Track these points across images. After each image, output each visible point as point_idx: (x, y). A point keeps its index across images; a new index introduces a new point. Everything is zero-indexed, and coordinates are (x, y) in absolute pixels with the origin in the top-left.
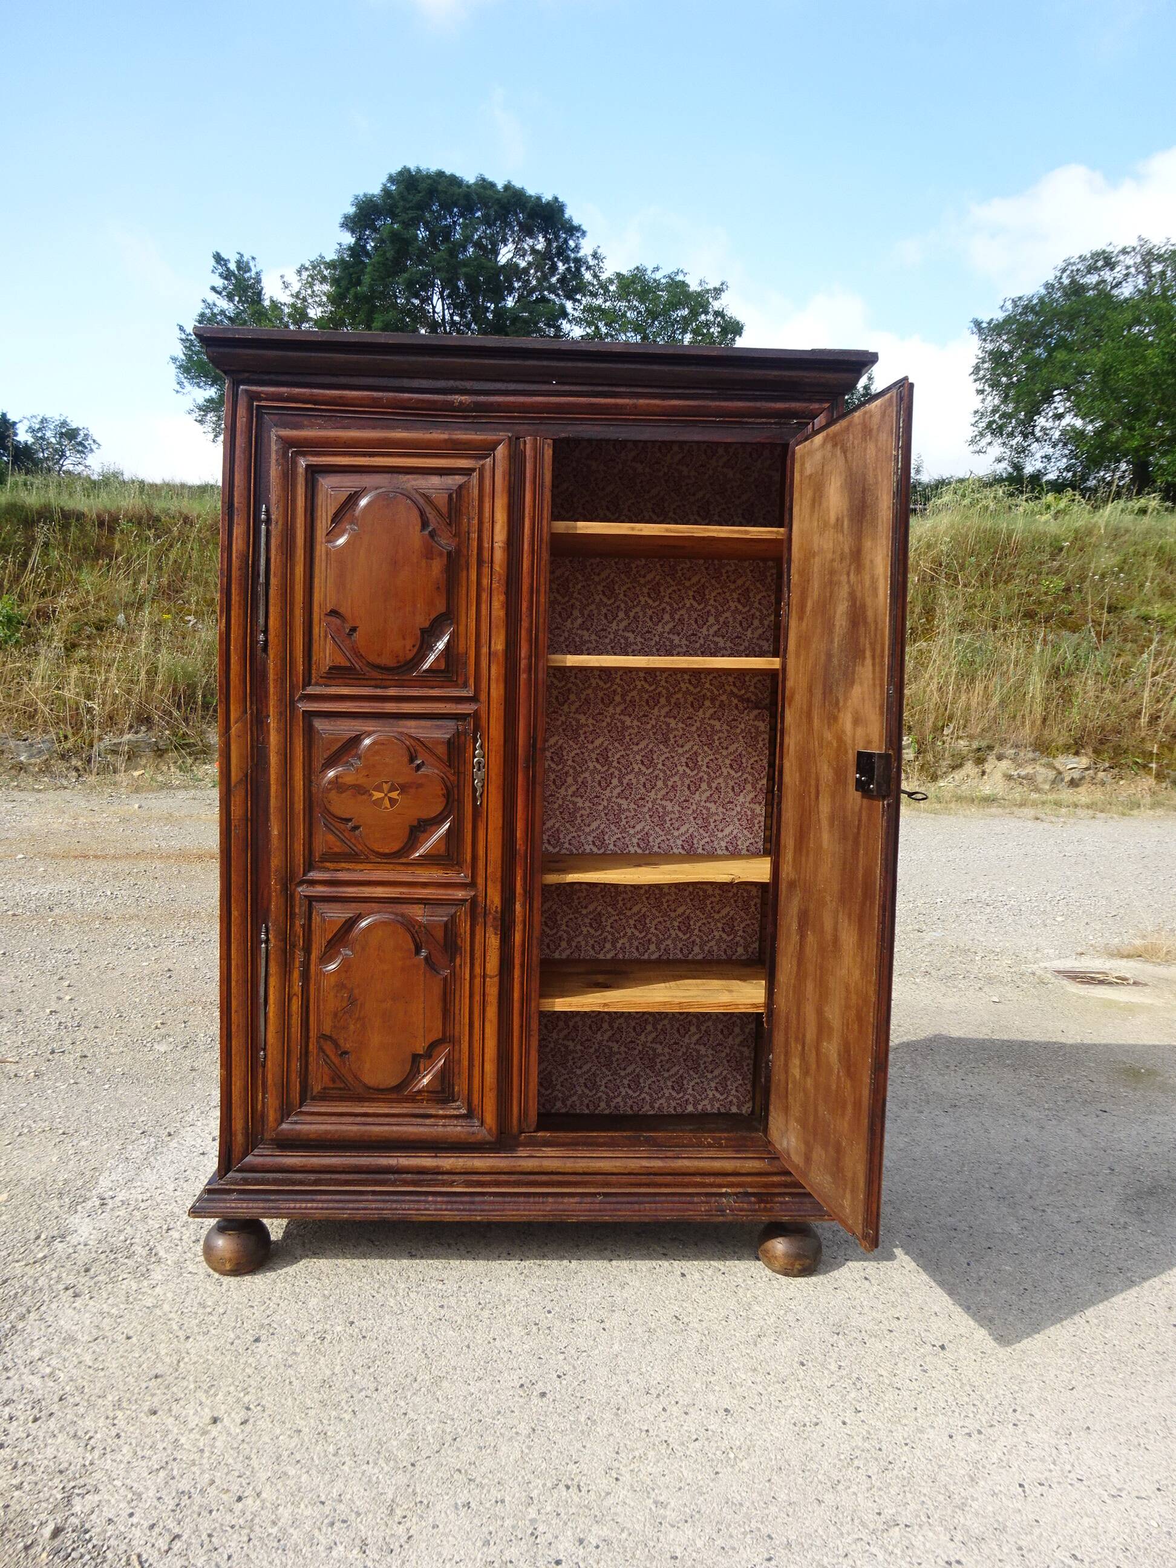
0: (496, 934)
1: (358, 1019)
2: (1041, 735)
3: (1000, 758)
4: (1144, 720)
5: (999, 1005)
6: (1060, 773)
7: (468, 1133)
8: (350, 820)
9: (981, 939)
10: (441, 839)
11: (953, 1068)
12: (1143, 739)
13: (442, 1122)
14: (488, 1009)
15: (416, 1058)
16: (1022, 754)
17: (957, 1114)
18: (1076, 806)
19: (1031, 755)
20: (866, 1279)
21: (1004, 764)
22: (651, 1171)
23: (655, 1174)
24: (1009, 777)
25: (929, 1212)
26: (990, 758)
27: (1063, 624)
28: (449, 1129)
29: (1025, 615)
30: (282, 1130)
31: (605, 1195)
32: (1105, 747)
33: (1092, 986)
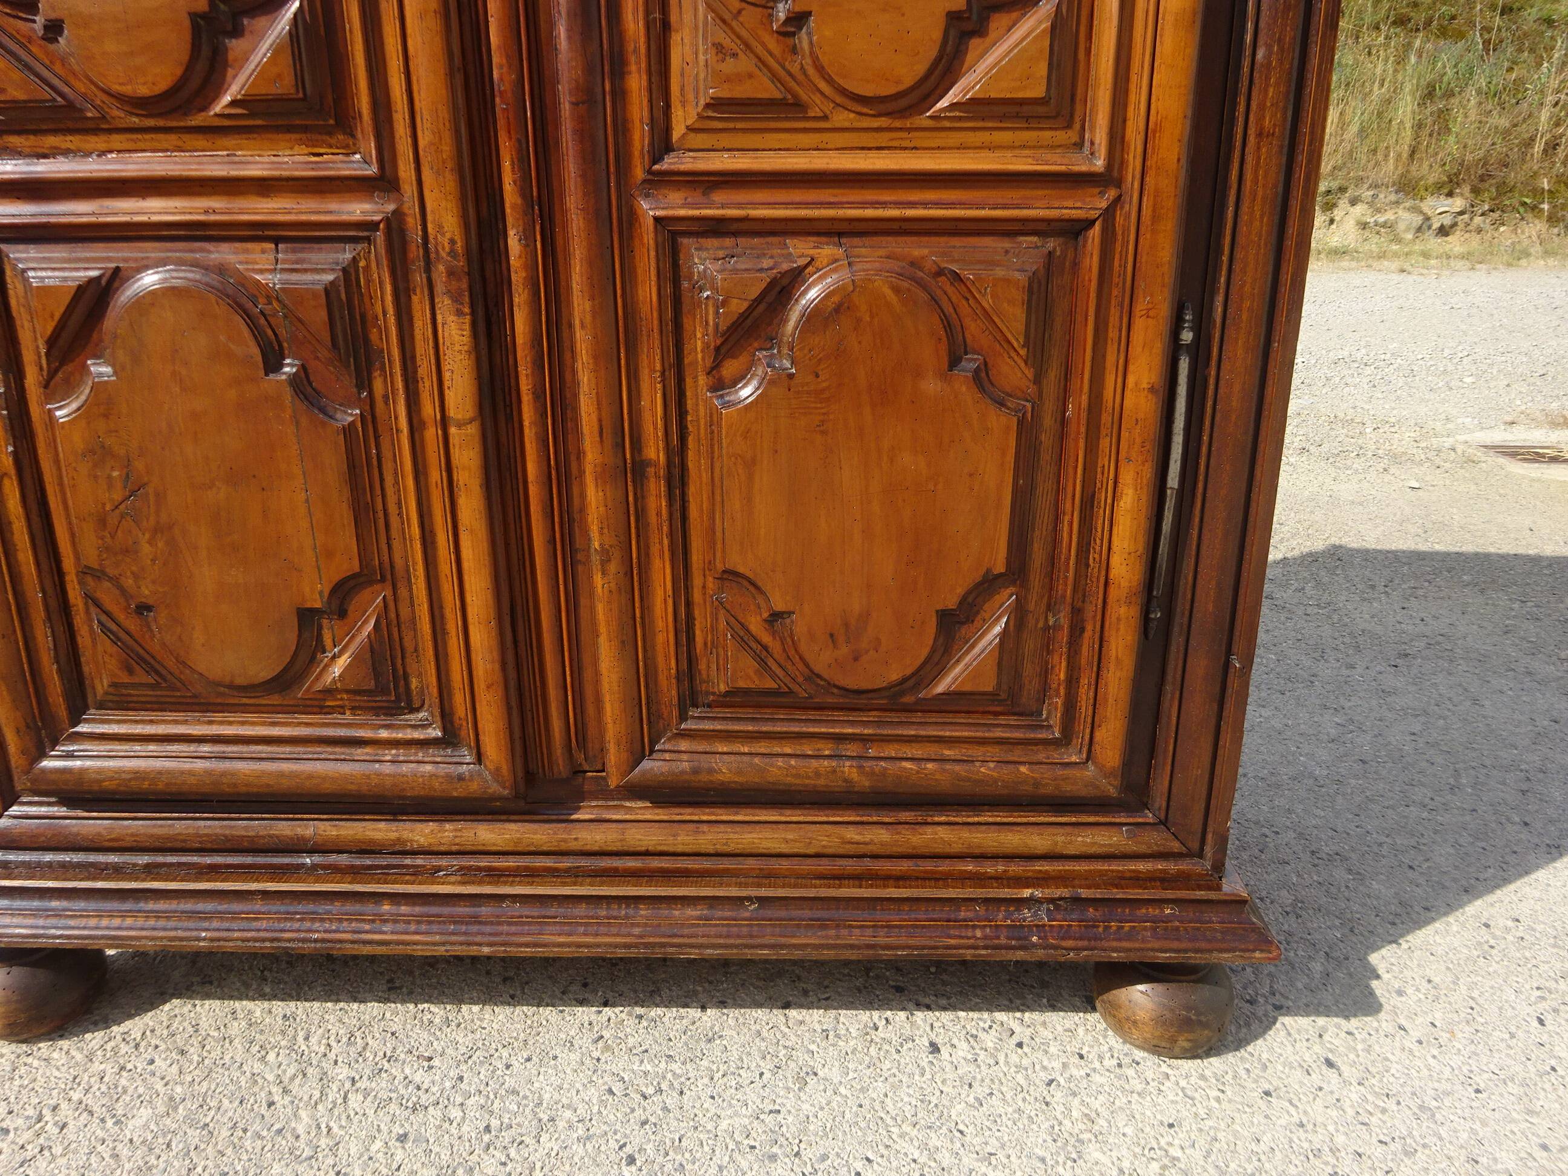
0: (459, 313)
1: (157, 530)
2: (1408, 171)
3: (1353, 202)
4: (1538, 148)
5: (1420, 493)
6: (1428, 219)
7: (449, 777)
9: (1366, 407)
10: (277, 51)
11: (1382, 589)
12: (1535, 173)
13: (390, 754)
14: (462, 501)
15: (307, 618)
16: (1382, 196)
17: (1414, 671)
18: (1449, 257)
19: (1393, 197)
20: (1330, 1064)
21: (1359, 209)
22: (863, 849)
23: (875, 856)
24: (1364, 226)
25: (1422, 880)
26: (1341, 202)
27: (1443, 33)
28: (405, 768)
29: (1394, 23)
30: (44, 771)
31: (762, 900)
32: (1487, 185)
33: (1545, 466)
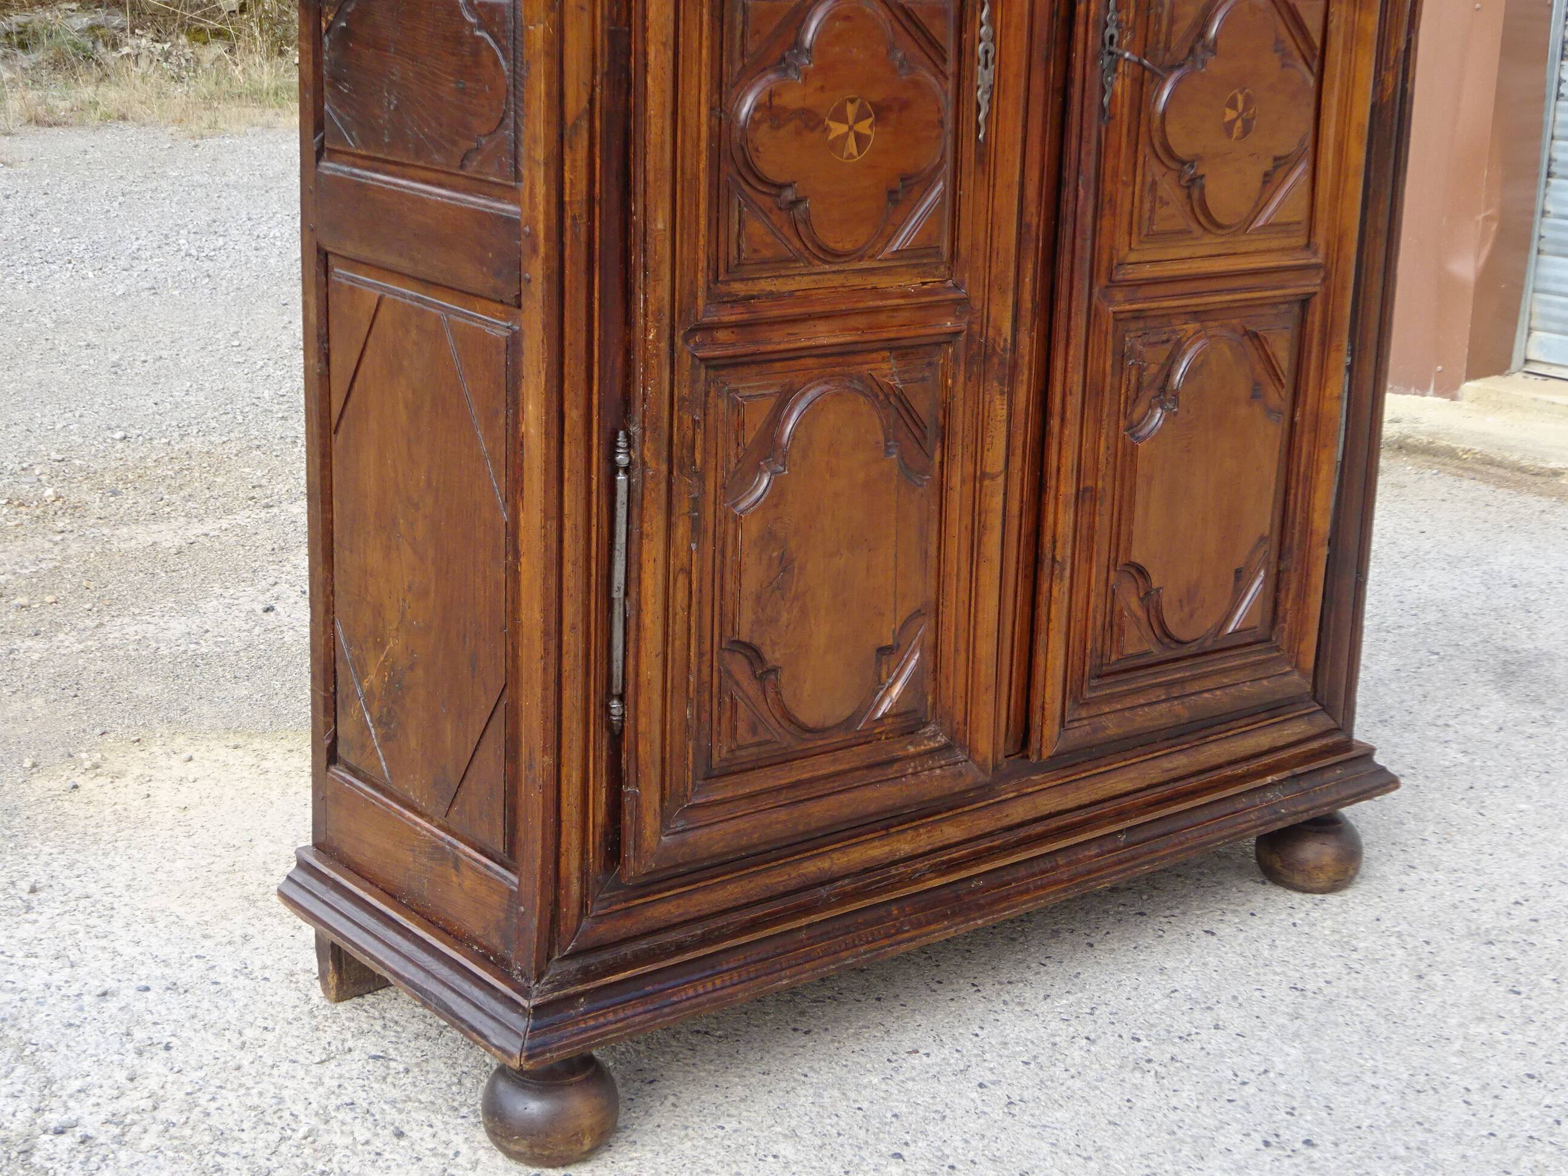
1: (795, 599)
7: (951, 777)
8: (790, 185)
10: (932, 214)
13: (911, 768)
15: (878, 655)
28: (923, 778)
31: (1128, 831)
